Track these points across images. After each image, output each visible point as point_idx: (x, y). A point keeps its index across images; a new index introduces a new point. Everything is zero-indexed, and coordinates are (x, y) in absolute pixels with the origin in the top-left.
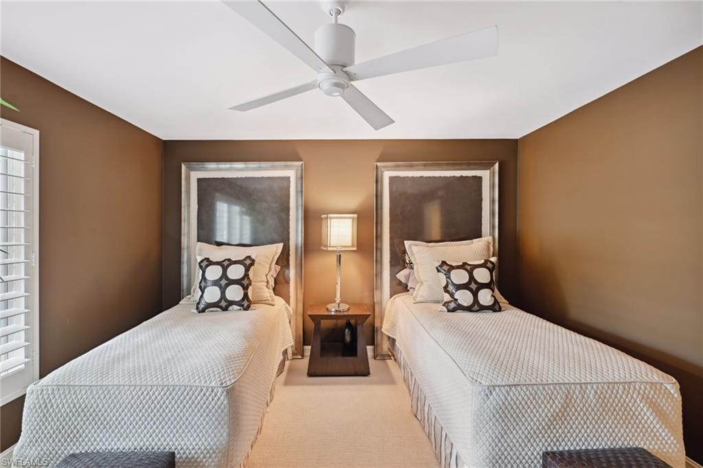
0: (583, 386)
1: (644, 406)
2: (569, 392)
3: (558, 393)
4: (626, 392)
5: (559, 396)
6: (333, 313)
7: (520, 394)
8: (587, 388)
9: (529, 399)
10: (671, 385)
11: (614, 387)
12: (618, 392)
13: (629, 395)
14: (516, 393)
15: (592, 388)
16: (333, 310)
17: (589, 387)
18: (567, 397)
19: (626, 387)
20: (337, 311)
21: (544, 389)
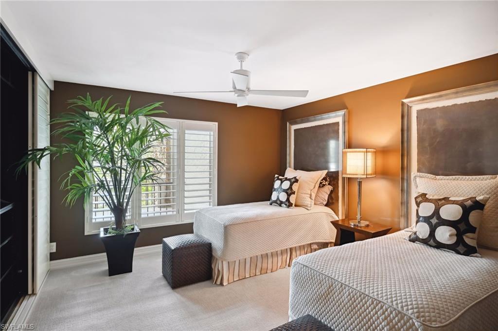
0: (343, 286)
1: (385, 326)
2: (332, 285)
3: (326, 282)
4: (372, 306)
5: (325, 284)
6: (352, 226)
7: (306, 272)
8: (345, 288)
9: (309, 277)
10: (419, 324)
11: (364, 298)
12: (366, 303)
13: (374, 310)
14: (305, 271)
15: (349, 290)
16: (352, 224)
17: (347, 288)
18: (330, 287)
19: (375, 303)
20: (355, 225)
21: (319, 275)
